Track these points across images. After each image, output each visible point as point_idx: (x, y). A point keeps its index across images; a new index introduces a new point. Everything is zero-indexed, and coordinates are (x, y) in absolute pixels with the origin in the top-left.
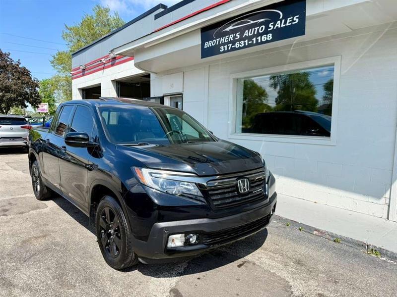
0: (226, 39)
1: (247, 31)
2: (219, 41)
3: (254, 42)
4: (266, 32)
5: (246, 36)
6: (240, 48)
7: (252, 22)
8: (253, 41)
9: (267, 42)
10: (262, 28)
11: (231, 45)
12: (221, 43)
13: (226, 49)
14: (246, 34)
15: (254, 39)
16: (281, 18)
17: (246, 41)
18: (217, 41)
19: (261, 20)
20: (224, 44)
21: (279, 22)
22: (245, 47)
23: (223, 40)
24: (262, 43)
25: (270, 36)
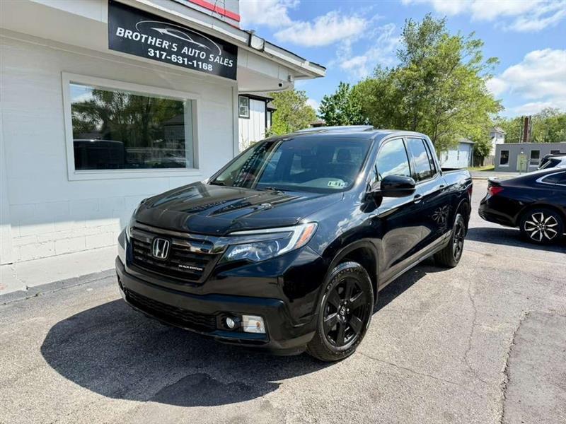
0: (158, 42)
1: (186, 48)
2: (146, 39)
3: (195, 66)
4: (206, 61)
5: (184, 53)
6: (177, 64)
7: (192, 41)
8: (193, 63)
9: (207, 71)
10: (203, 55)
11: (165, 54)
12: (149, 42)
13: (158, 56)
14: (185, 50)
15: (195, 62)
16: (220, 54)
17: (186, 59)
18: (141, 37)
19: (201, 45)
20: (155, 48)
21: (218, 57)
22: (183, 65)
23: (154, 41)
24: (202, 70)
25: (210, 68)
